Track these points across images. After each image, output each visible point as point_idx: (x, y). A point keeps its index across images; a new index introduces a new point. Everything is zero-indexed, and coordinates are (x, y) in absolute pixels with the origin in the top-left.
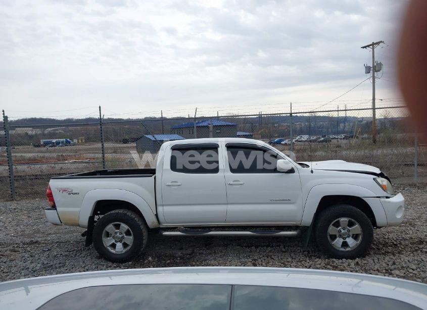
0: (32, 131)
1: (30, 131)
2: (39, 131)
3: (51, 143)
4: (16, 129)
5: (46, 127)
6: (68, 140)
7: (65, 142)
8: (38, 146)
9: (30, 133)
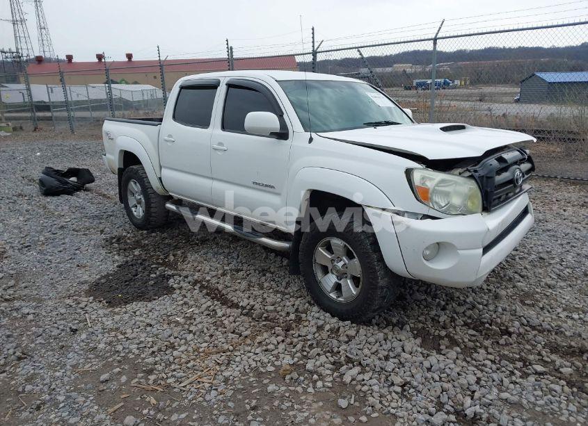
0: (411, 68)
1: (409, 68)
2: (419, 69)
3: (424, 84)
4: (395, 65)
5: (428, 62)
6: (447, 80)
7: (442, 84)
8: (409, 88)
9: (409, 70)
